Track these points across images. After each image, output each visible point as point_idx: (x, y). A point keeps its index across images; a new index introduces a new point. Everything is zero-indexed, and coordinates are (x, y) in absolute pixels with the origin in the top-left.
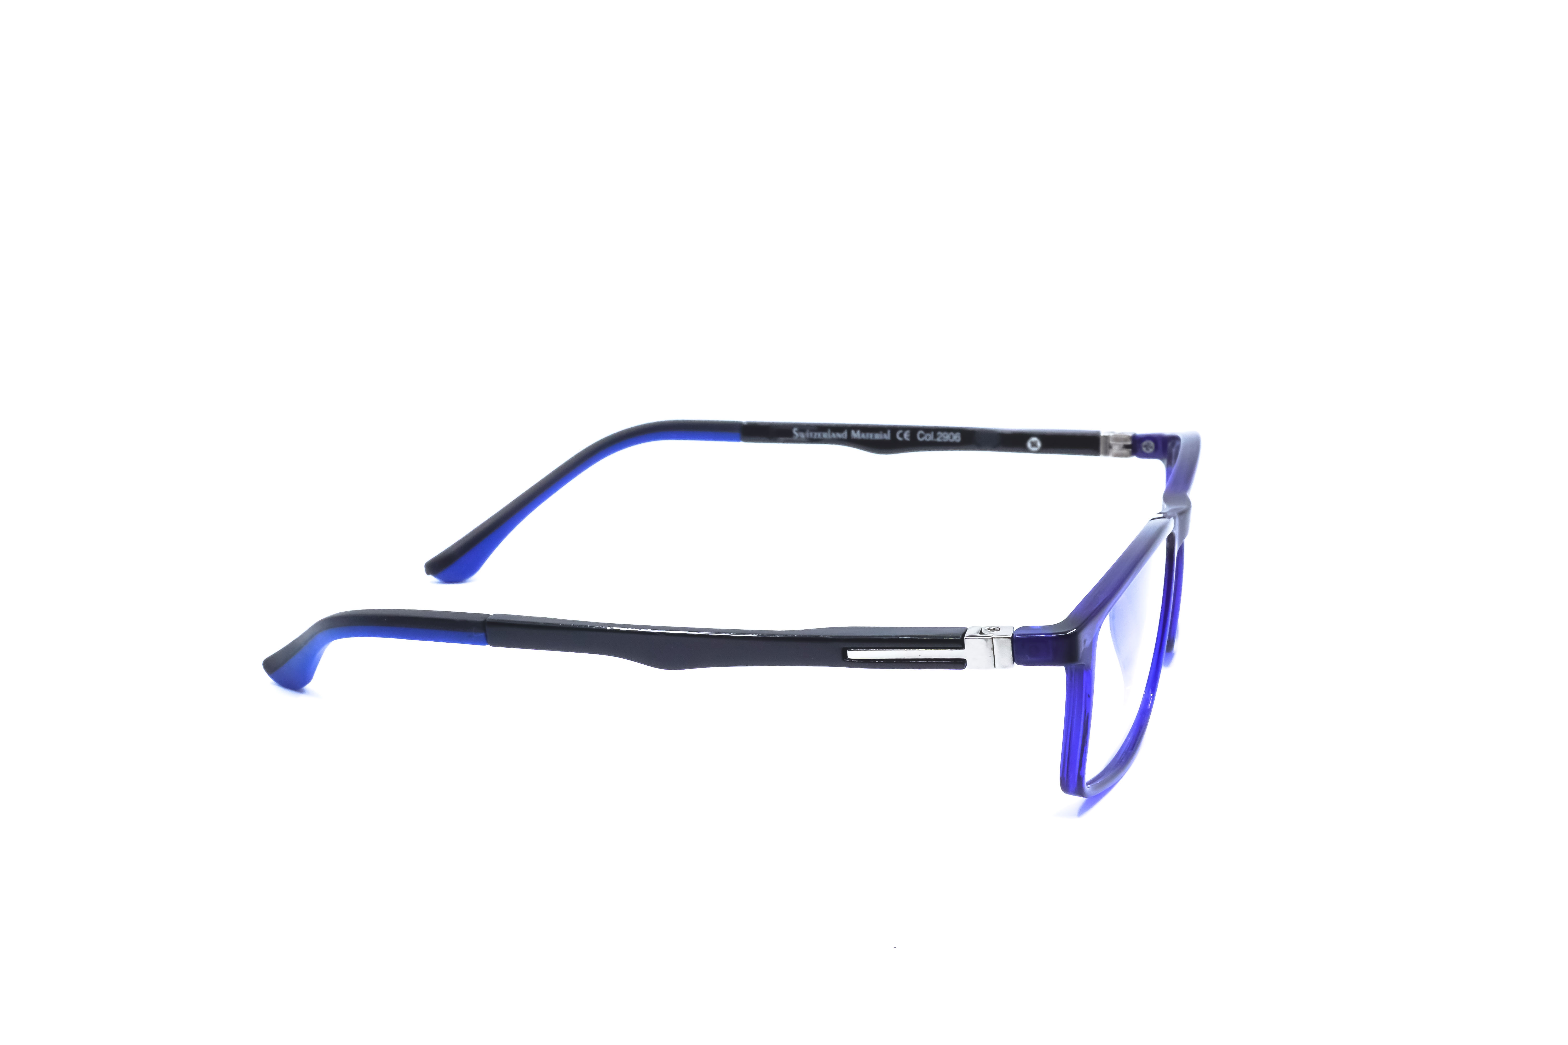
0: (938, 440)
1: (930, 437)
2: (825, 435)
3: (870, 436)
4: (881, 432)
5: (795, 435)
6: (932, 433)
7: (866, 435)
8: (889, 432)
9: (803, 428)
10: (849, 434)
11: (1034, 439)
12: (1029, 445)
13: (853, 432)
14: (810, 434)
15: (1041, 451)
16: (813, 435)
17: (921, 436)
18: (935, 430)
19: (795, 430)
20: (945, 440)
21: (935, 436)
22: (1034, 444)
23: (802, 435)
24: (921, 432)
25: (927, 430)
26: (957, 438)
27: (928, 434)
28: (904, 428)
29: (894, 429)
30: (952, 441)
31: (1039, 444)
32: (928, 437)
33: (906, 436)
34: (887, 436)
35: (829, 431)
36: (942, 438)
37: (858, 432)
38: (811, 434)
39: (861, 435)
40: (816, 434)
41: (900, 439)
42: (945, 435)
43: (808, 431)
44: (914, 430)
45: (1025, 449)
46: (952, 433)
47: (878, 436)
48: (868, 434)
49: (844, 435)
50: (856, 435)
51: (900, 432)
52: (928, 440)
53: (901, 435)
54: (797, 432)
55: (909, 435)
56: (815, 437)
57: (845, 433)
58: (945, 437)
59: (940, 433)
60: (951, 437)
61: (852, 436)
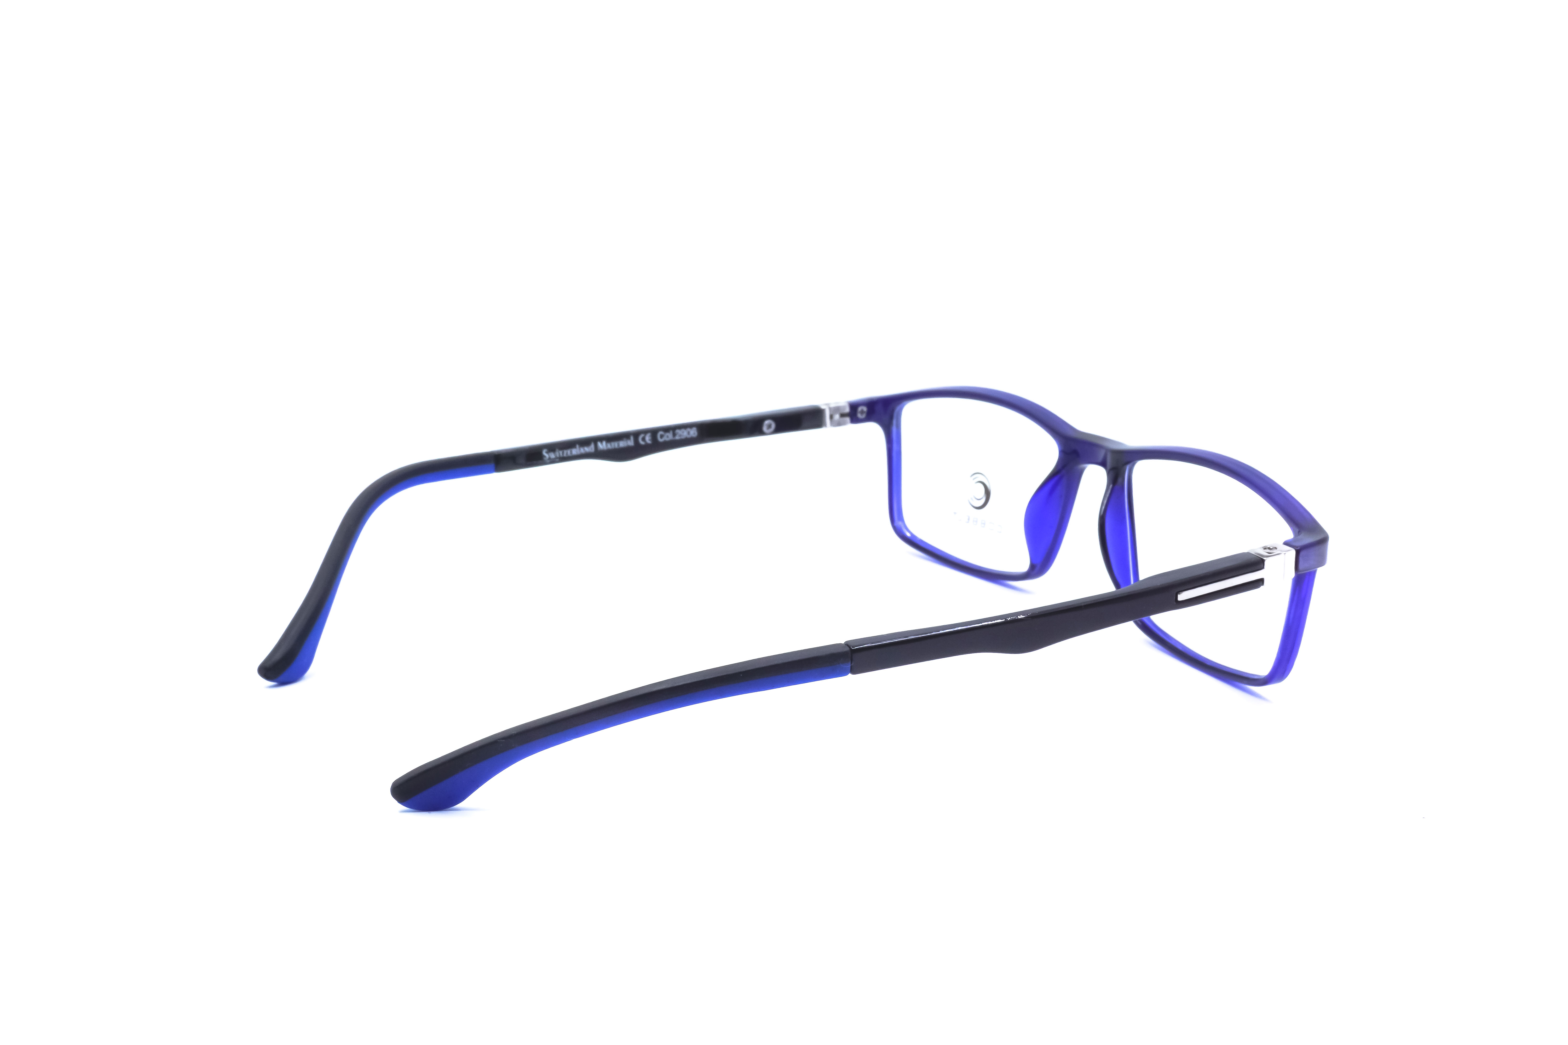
0: (677, 438)
1: (669, 437)
2: (575, 451)
3: (615, 445)
4: (625, 439)
5: (545, 457)
6: (671, 432)
7: (611, 445)
8: (632, 438)
9: (552, 447)
10: (595, 447)
11: (768, 422)
12: (765, 427)
13: (599, 444)
14: (559, 453)
15: (777, 431)
16: (563, 453)
17: (662, 436)
18: (674, 429)
19: (544, 452)
20: (683, 437)
21: (674, 435)
22: (769, 426)
23: (552, 456)
24: (661, 433)
25: (666, 429)
26: (693, 433)
27: (667, 434)
28: (645, 432)
29: (636, 434)
30: (689, 436)
31: (773, 426)
32: (667, 437)
33: (648, 438)
34: (631, 443)
35: (577, 446)
36: (680, 435)
37: (604, 443)
38: (561, 452)
39: (607, 445)
40: (565, 452)
41: (642, 443)
42: (683, 432)
43: (557, 450)
44: (654, 432)
45: (760, 432)
46: (689, 429)
47: (622, 444)
48: (613, 444)
49: (592, 449)
50: (602, 446)
51: (642, 436)
52: (667, 439)
53: (644, 439)
54: (547, 453)
55: (650, 438)
56: (565, 455)
57: (592, 446)
58: (683, 434)
59: (678, 431)
60: (689, 433)
61: (599, 449)
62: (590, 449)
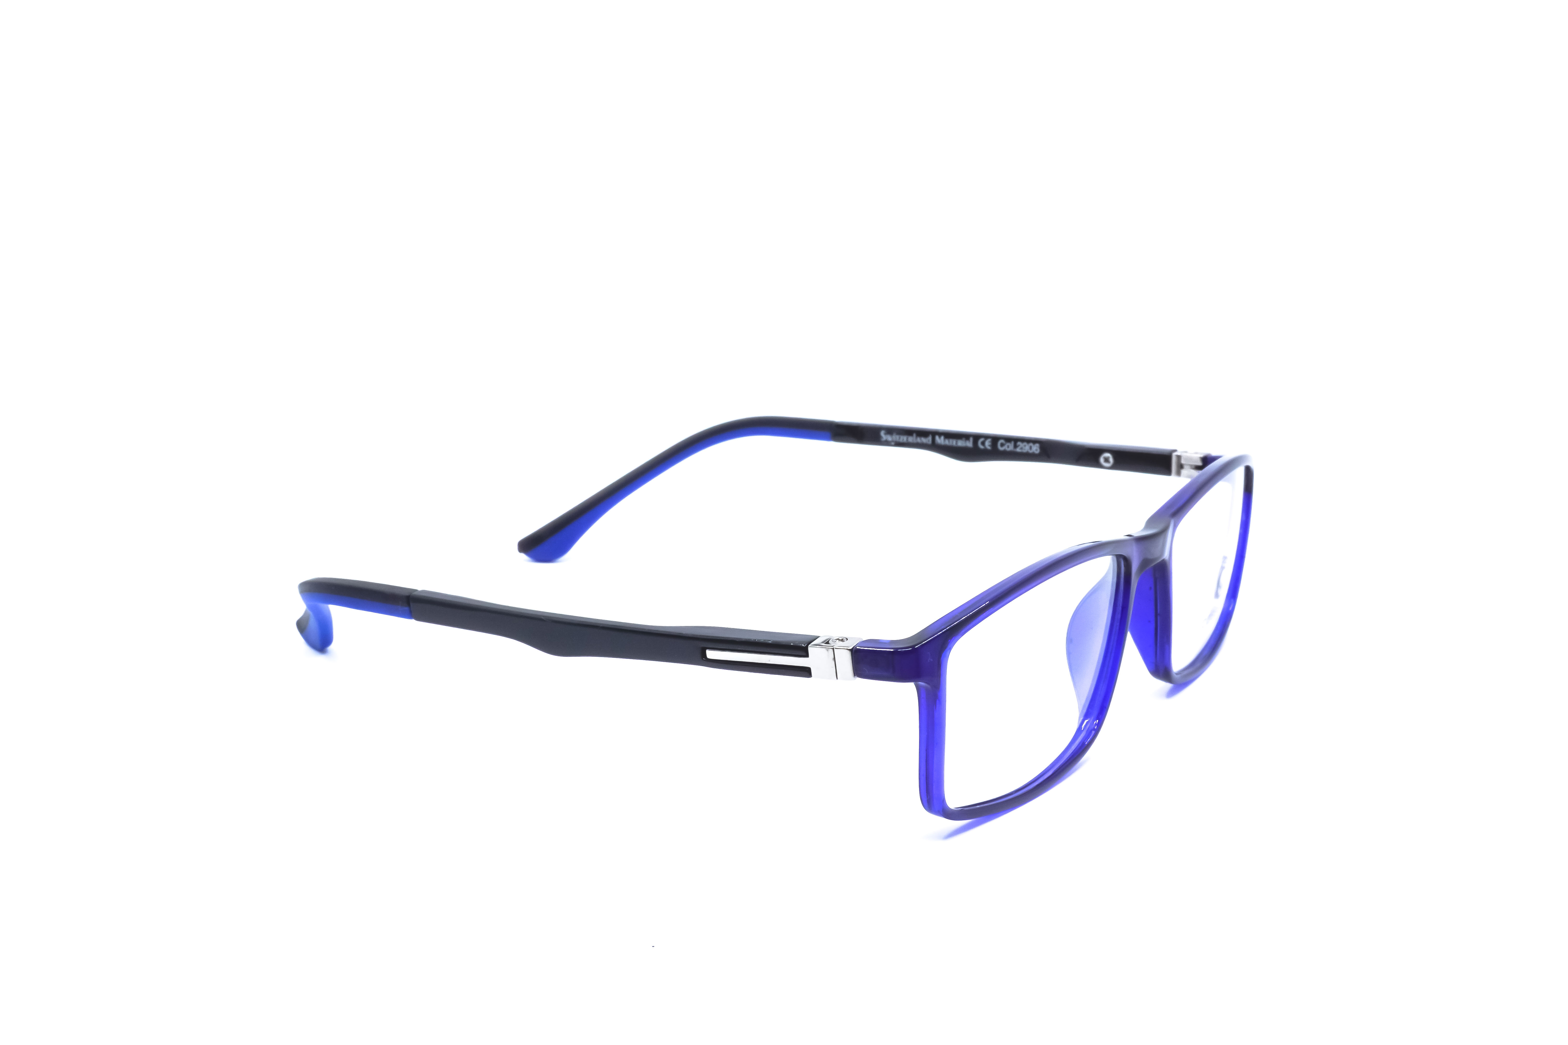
0: (1018, 450)
1: (1010, 447)
2: (911, 439)
3: (953, 442)
4: (964, 439)
5: (883, 438)
6: (1013, 443)
7: (949, 441)
8: (971, 439)
9: (890, 430)
10: (933, 440)
11: (1107, 455)
12: (1102, 460)
13: (937, 437)
14: (896, 438)
15: (1113, 467)
17: (1002, 445)
18: (1015, 440)
19: (882, 433)
20: (1024, 451)
21: (1016, 446)
22: (1107, 460)
23: (889, 438)
24: (1002, 441)
25: (1008, 439)
26: (1036, 449)
27: (1008, 444)
28: (986, 437)
29: (976, 437)
30: (1031, 452)
31: (1111, 460)
32: (1008, 447)
33: (988, 444)
34: (969, 444)
35: (915, 435)
36: (1022, 448)
37: (942, 438)
38: (899, 437)
39: (944, 441)
40: (903, 438)
41: (981, 447)
42: (1025, 446)
43: (895, 434)
44: (995, 439)
45: (1097, 465)
46: (1031, 444)
47: (961, 443)
48: (951, 440)
49: (929, 441)
50: (940, 440)
51: (982, 440)
52: (1008, 449)
53: (983, 443)
54: (885, 434)
55: (990, 444)
56: (901, 441)
57: (930, 438)
58: (1025, 448)
59: (1019, 443)
60: (1031, 448)
61: (936, 442)
62: (928, 440)
